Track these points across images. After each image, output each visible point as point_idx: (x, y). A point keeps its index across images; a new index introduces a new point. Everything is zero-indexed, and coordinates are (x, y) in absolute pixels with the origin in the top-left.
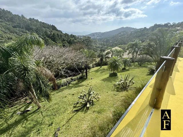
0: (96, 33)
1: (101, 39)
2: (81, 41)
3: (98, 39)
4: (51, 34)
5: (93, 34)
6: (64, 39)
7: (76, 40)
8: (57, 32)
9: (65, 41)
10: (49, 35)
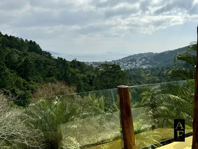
0: (140, 55)
1: (153, 70)
2: (96, 76)
3: (145, 69)
4: (20, 61)
5: (132, 59)
6: (49, 72)
7: (83, 72)
8: (39, 55)
9: (52, 76)
10: (15, 63)
